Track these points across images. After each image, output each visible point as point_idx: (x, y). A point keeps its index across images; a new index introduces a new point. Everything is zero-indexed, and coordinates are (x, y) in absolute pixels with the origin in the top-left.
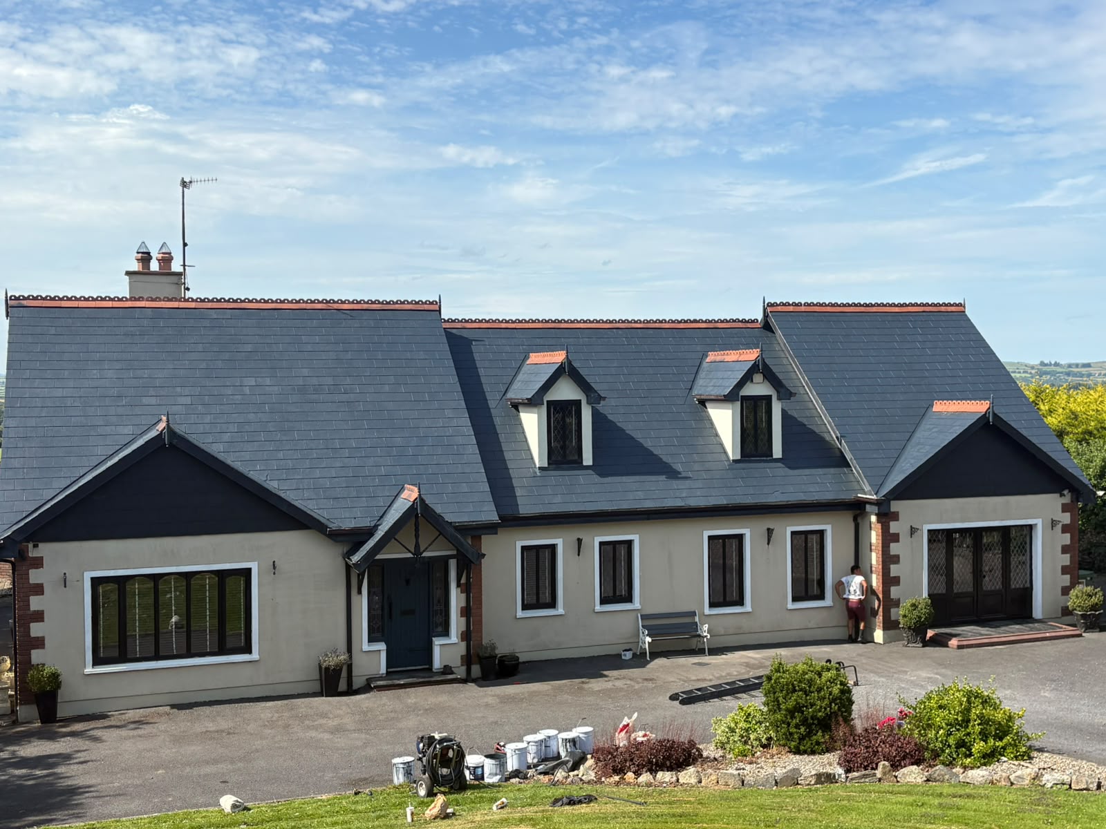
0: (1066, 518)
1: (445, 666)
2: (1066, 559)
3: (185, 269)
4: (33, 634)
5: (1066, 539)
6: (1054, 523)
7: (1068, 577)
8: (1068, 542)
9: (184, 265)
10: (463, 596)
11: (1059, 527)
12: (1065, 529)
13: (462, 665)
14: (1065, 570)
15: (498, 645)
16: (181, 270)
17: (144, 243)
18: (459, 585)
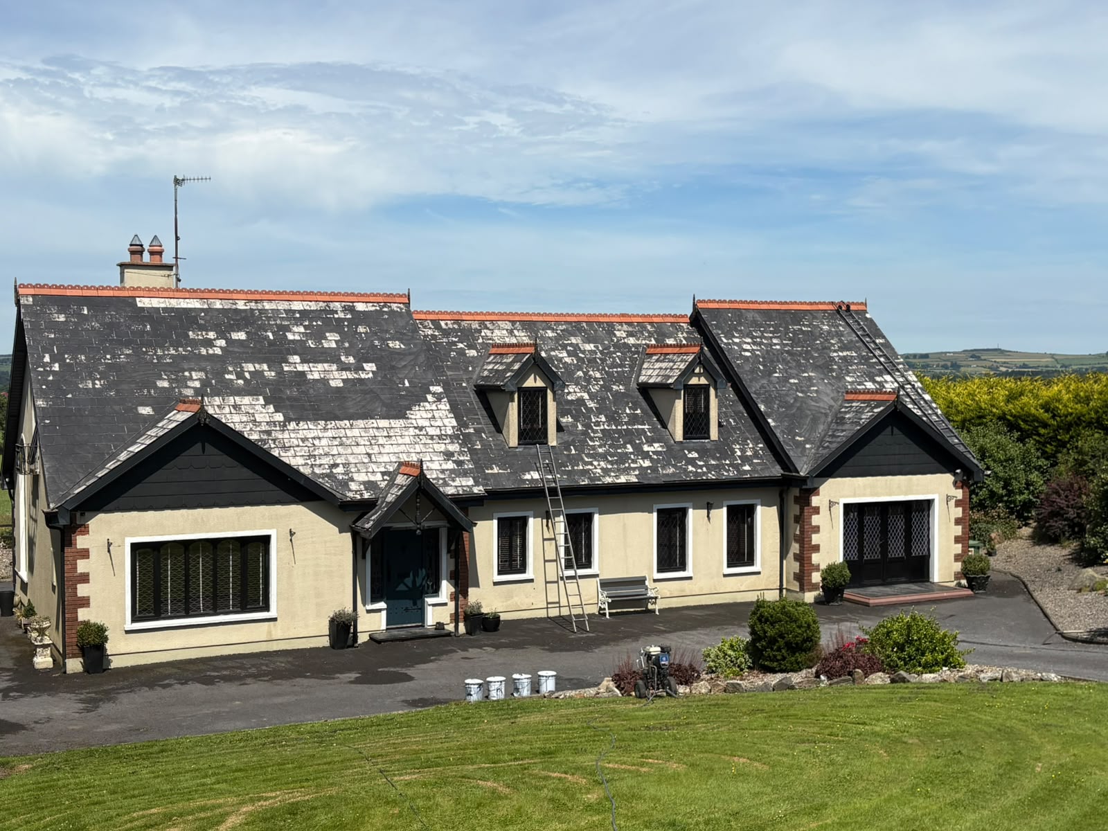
0: (959, 494)
1: (437, 623)
2: (958, 530)
3: (177, 261)
4: (80, 594)
5: (958, 512)
6: (948, 498)
7: (960, 545)
8: (960, 515)
9: (176, 258)
10: (453, 561)
11: (952, 503)
12: (958, 503)
13: (451, 623)
14: (957, 540)
15: (483, 604)
16: (173, 261)
17: (136, 236)
18: (449, 551)
